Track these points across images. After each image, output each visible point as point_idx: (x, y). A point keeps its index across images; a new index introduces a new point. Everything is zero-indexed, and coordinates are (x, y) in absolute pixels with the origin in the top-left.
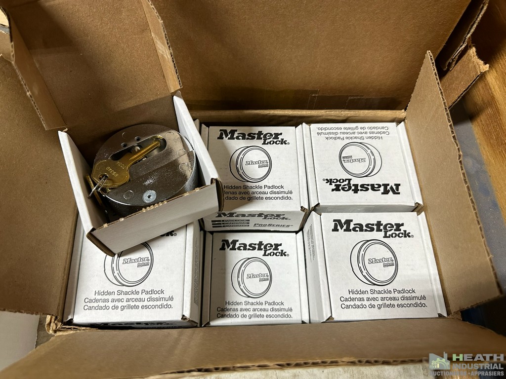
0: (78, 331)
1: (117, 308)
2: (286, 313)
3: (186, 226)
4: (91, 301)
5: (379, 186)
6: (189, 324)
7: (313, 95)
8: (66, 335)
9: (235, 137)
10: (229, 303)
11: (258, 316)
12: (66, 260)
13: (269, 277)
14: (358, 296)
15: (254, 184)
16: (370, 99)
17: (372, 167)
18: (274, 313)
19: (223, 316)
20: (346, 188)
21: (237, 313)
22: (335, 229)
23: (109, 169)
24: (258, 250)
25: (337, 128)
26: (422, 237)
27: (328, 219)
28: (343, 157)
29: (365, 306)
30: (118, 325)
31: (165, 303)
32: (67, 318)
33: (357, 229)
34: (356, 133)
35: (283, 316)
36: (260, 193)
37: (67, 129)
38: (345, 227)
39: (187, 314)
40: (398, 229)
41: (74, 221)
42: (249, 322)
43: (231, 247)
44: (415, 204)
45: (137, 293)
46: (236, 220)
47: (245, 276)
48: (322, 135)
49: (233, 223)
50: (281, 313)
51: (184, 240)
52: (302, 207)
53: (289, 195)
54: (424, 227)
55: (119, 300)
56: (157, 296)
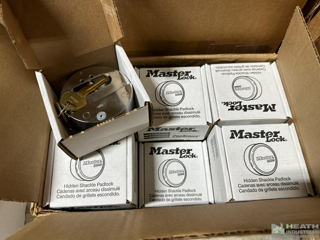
0: (53, 213)
1: (80, 196)
2: (197, 197)
3: (127, 137)
4: (62, 192)
5: (261, 106)
6: (131, 206)
7: (212, 44)
8: (45, 216)
9: (158, 75)
10: (158, 191)
11: (178, 200)
12: (43, 163)
13: (184, 172)
14: (251, 183)
15: (173, 107)
16: (251, 46)
17: (255, 93)
18: (189, 197)
19: (154, 200)
20: (238, 108)
21: (163, 198)
22: (232, 137)
23: (72, 97)
24: (176, 154)
25: (230, 67)
26: (293, 141)
27: (227, 130)
28: (235, 87)
29: (256, 191)
30: (81, 209)
31: (114, 192)
32: (46, 204)
33: (248, 136)
34: (243, 70)
35: (196, 199)
36: (178, 113)
37: (41, 70)
38: (239, 135)
39: (130, 199)
40: (276, 136)
41: (48, 136)
42: (172, 204)
43: (157, 152)
44: (287, 118)
45: (94, 185)
46: (160, 133)
47: (168, 172)
48: (219, 72)
49: (158, 136)
50: (194, 197)
51: (126, 147)
52: (207, 122)
53: (198, 114)
54: (294, 133)
55: (82, 191)
56: (108, 187)
